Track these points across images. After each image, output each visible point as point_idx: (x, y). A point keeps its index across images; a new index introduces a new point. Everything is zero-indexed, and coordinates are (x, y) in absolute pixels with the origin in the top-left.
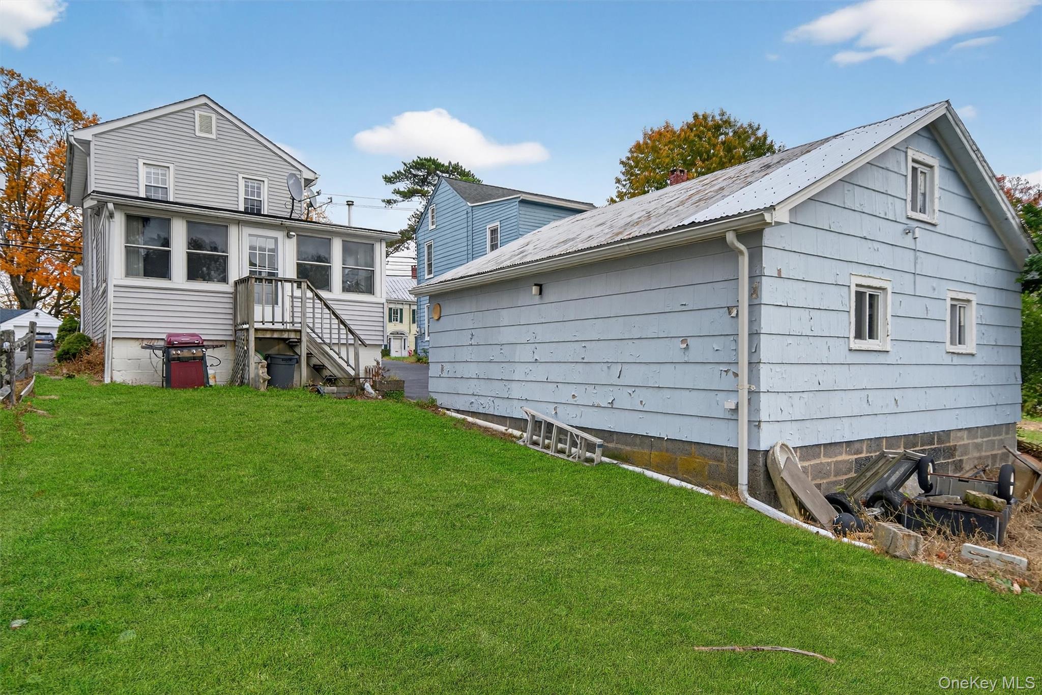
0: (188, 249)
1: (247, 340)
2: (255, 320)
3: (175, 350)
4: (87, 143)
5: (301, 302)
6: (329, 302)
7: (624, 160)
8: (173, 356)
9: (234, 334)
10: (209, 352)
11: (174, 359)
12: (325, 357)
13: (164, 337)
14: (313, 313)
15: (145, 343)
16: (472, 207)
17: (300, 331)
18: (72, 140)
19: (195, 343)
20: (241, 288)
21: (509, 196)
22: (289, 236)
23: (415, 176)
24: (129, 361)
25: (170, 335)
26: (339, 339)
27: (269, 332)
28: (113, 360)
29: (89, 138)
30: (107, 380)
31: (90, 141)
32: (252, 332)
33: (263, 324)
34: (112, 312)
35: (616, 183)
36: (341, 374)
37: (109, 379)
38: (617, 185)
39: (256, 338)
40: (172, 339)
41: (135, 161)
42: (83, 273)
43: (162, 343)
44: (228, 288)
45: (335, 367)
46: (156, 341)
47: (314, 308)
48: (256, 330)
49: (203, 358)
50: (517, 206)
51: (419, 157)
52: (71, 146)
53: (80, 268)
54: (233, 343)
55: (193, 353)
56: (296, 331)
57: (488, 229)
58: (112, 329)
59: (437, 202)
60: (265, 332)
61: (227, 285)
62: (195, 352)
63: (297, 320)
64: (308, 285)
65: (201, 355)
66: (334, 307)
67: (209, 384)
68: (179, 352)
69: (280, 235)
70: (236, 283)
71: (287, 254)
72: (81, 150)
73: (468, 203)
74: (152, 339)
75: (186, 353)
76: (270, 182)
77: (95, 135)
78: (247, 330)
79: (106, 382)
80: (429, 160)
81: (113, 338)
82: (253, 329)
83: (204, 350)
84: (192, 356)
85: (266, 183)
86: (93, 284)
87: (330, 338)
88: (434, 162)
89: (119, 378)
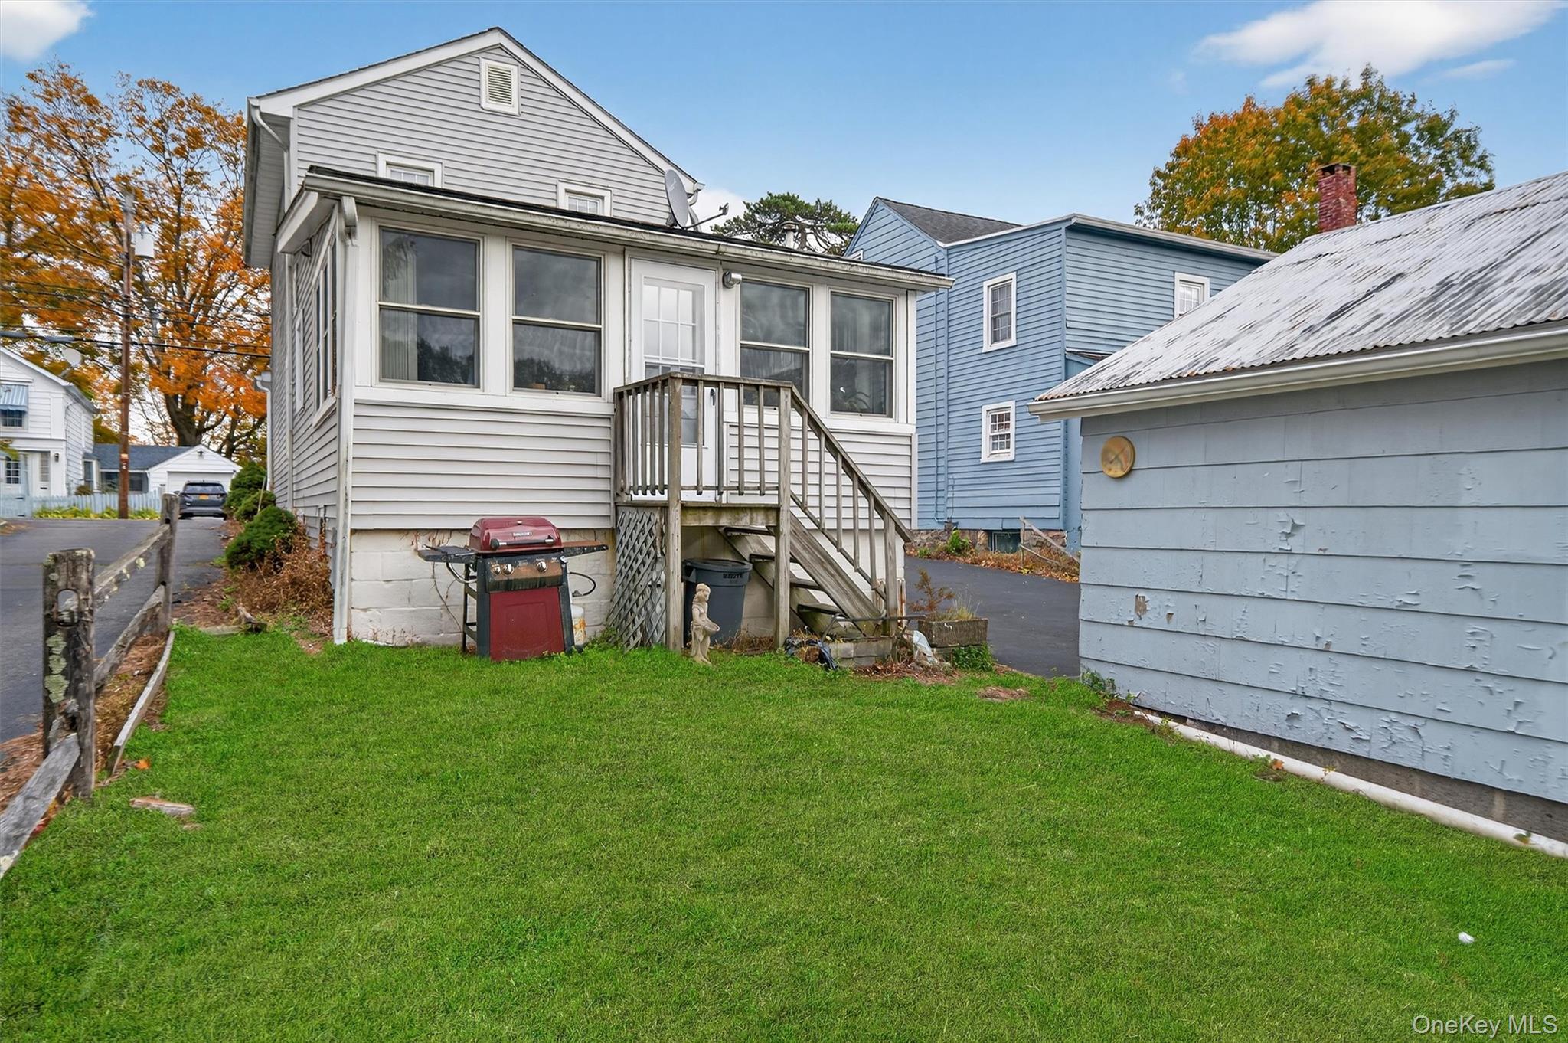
0: (516, 314)
1: (663, 534)
2: (682, 484)
3: (501, 564)
4: (282, 124)
5: (780, 438)
6: (837, 437)
7: (1163, 169)
8: (497, 578)
9: (612, 514)
10: (573, 563)
11: (497, 585)
12: (826, 569)
13: (469, 524)
14: (804, 461)
15: (423, 543)
16: (948, 249)
17: (777, 509)
18: (256, 115)
19: (544, 543)
20: (636, 405)
21: (997, 231)
22: (726, 283)
23: (761, 225)
24: (390, 585)
25: (485, 524)
26: (855, 519)
27: (710, 514)
28: (353, 583)
29: (288, 112)
30: (340, 639)
31: (289, 119)
32: (675, 513)
33: (700, 493)
34: (351, 468)
35: (1136, 214)
36: (859, 611)
37: (344, 632)
38: (1139, 217)
39: (684, 529)
40: (493, 534)
41: (371, 159)
42: (270, 385)
43: (463, 541)
44: (600, 405)
45: (847, 594)
46: (447, 535)
47: (804, 451)
48: (685, 508)
49: (559, 583)
50: (1063, 238)
51: (770, 194)
52: (255, 128)
53: (267, 377)
54: (609, 535)
55: (541, 570)
56: (767, 509)
57: (985, 289)
58: (351, 510)
59: (865, 247)
60: (701, 512)
61: (598, 399)
62: (544, 565)
63: (771, 479)
64: (793, 395)
65: (558, 572)
66: (846, 447)
67: (574, 644)
68: (510, 568)
69: (708, 280)
70: (620, 396)
71: (722, 327)
72: (273, 137)
73: (939, 243)
74: (438, 530)
75: (522, 570)
76: (615, 199)
77: (300, 107)
78: (664, 508)
79: (337, 642)
80: (787, 198)
81: (354, 532)
82: (679, 507)
83: (563, 559)
84: (539, 575)
85: (607, 200)
86: (294, 403)
87: (838, 519)
88: (791, 199)
89: (364, 632)
